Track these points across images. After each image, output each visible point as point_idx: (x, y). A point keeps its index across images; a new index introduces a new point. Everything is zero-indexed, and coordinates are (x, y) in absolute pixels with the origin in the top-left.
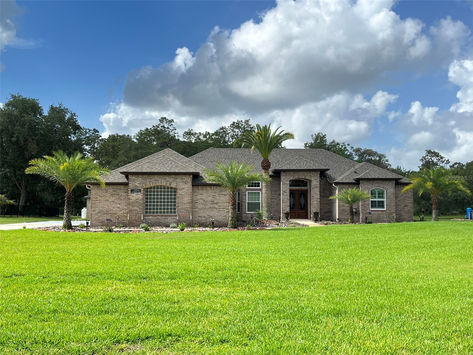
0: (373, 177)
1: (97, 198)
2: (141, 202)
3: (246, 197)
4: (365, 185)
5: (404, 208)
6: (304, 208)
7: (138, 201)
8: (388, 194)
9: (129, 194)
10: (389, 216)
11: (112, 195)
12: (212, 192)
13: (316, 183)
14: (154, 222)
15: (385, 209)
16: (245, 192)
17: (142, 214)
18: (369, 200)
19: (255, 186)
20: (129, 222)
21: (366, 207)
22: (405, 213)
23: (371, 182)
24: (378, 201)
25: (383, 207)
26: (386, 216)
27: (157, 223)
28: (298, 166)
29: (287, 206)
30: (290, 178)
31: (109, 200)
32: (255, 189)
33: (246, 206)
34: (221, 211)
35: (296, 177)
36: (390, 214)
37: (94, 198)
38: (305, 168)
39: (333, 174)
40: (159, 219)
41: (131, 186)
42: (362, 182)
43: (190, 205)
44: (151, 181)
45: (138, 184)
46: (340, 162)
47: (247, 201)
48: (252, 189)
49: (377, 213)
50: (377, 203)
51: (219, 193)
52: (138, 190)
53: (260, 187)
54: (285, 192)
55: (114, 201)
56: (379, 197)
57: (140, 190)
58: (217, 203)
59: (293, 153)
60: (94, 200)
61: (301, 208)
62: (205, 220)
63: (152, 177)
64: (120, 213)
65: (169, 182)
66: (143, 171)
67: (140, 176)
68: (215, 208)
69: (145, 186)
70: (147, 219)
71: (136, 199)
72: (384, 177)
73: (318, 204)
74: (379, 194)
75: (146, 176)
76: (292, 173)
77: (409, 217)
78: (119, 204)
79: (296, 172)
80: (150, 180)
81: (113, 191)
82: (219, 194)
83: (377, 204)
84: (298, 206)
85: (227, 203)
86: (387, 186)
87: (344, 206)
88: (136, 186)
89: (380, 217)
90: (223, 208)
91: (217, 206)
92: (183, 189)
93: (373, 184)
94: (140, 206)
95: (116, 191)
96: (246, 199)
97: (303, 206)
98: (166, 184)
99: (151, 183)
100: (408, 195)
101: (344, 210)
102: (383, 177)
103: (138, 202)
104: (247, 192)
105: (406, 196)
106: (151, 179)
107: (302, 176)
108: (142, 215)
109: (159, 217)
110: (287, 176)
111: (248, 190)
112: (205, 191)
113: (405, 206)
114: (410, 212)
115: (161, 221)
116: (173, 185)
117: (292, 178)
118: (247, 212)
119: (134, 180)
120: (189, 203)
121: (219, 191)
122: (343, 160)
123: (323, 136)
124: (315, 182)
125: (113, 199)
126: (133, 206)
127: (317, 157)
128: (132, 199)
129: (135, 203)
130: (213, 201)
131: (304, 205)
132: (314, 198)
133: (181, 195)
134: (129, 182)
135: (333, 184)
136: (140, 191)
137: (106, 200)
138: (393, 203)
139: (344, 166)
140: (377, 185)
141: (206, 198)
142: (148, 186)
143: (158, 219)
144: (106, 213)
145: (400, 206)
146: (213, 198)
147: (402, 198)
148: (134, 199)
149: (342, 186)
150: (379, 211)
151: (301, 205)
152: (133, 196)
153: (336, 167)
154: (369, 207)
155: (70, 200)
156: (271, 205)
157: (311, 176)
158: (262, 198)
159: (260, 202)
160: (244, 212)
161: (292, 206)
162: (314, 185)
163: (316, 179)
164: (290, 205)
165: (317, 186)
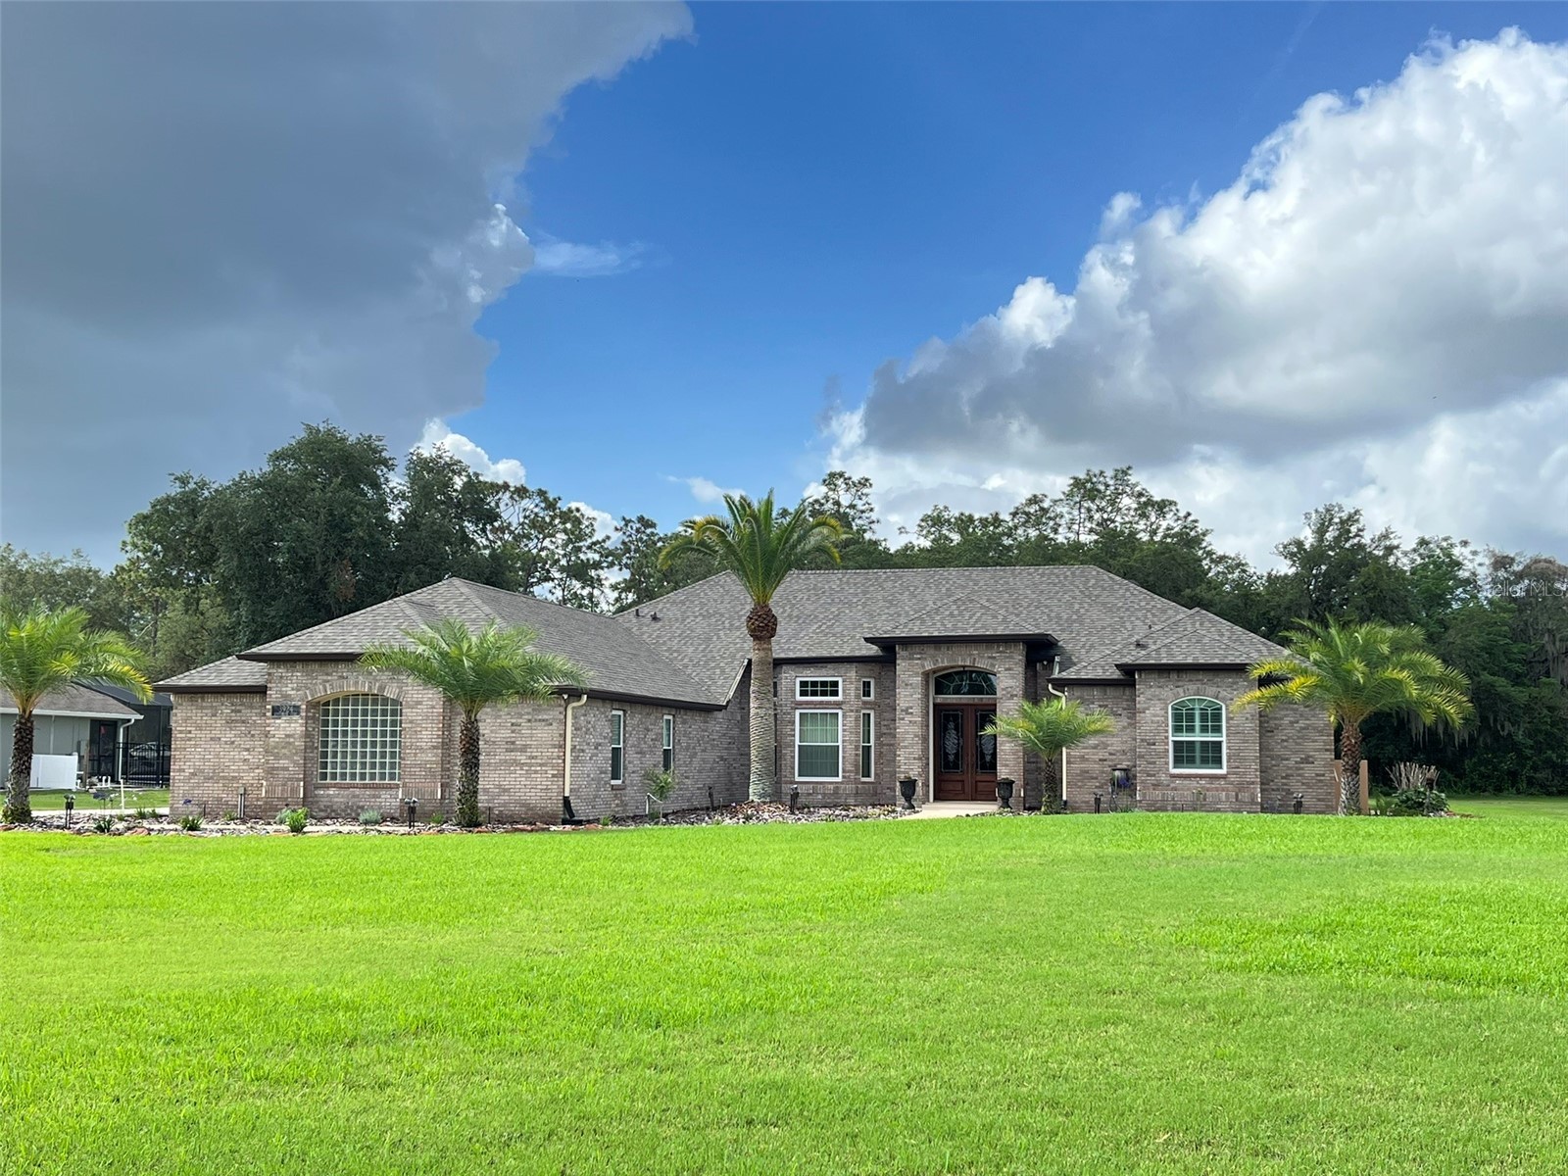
0: (1179, 659)
1: (190, 732)
2: (300, 743)
3: (794, 730)
4: (1151, 687)
5: (1302, 769)
6: (992, 766)
7: (292, 740)
8: (1232, 719)
9: (267, 721)
10: (1237, 795)
11: (230, 722)
12: (509, 714)
13: (1011, 683)
14: (343, 807)
15: (1223, 771)
16: (789, 714)
17: (299, 780)
18: (1167, 738)
19: (824, 694)
20: (266, 803)
21: (1154, 763)
22: (1303, 784)
23: (1174, 676)
24: (1202, 742)
25: (1218, 762)
26: (1227, 796)
27: (351, 810)
28: (949, 626)
29: (915, 759)
30: (923, 666)
31: (220, 739)
32: (821, 703)
33: (793, 757)
34: (536, 772)
35: (945, 660)
36: (1241, 787)
37: (181, 732)
38: (970, 632)
39: (1083, 651)
40: (358, 796)
41: (273, 695)
42: (1140, 676)
43: (436, 755)
44: (328, 681)
45: (293, 689)
46: (1127, 610)
47: (797, 743)
48: (811, 703)
49: (1194, 783)
50: (1198, 747)
51: (530, 717)
52: (292, 710)
53: (839, 698)
54: (908, 713)
55: (233, 743)
56: (1204, 729)
57: (299, 707)
58: (523, 749)
59: (982, 583)
60: (182, 739)
61: (984, 766)
62: (488, 801)
63: (330, 668)
64: (248, 778)
65: (377, 685)
66: (302, 651)
67: (299, 666)
68: (516, 762)
69: (312, 695)
70: (322, 796)
71: (287, 736)
72: (1216, 661)
73: (1018, 751)
74: (1204, 718)
75: (316, 666)
76: (930, 650)
77: (1319, 800)
78: (248, 750)
79: (944, 648)
80: (325, 678)
81: (232, 711)
82: (529, 721)
83: (1198, 754)
84: (974, 759)
85: (554, 746)
86: (1229, 690)
87: (1087, 760)
88: (286, 696)
89: (1205, 800)
90: (541, 765)
91: (523, 759)
92: (419, 703)
93: (1180, 684)
94: (295, 758)
95: (240, 711)
96: (794, 736)
97: (988, 759)
98: (370, 688)
99: (328, 685)
100: (1313, 721)
101: (1087, 772)
102: (1213, 658)
103: (289, 743)
104: (798, 712)
105: (1309, 725)
106: (327, 674)
107: (964, 660)
108: (302, 784)
109: (357, 791)
110: (913, 659)
111: (800, 705)
112: (489, 710)
113: (1307, 760)
114: (1320, 781)
115: (361, 804)
116: (391, 692)
117: (929, 666)
118: (798, 779)
119: (281, 677)
120: (434, 747)
121: (530, 710)
122: (1143, 604)
123: (1350, 517)
124: (1008, 676)
125: (230, 735)
126: (277, 757)
127: (1057, 593)
128: (274, 736)
129: (283, 748)
130: (513, 743)
133: (411, 722)
134: (269, 685)
135: (1050, 686)
136: (296, 710)
137: (212, 739)
138: (1253, 751)
139: (1138, 622)
140: (1192, 687)
141: (492, 732)
142: (320, 693)
143: (354, 796)
144: (212, 778)
145: (1287, 759)
146: (513, 732)
147: (1290, 732)
148: (280, 734)
149: (1077, 692)
150: (1201, 777)
151: (983, 755)
152: (279, 727)
153: (1104, 628)
154: (1167, 763)
155: (22, 737)
156: (879, 755)
157: (995, 657)
158: (844, 730)
159: (840, 743)
160: (786, 776)
161: (951, 758)
162: (1003, 689)
163: (1009, 669)
164: (946, 755)
165: (1015, 693)
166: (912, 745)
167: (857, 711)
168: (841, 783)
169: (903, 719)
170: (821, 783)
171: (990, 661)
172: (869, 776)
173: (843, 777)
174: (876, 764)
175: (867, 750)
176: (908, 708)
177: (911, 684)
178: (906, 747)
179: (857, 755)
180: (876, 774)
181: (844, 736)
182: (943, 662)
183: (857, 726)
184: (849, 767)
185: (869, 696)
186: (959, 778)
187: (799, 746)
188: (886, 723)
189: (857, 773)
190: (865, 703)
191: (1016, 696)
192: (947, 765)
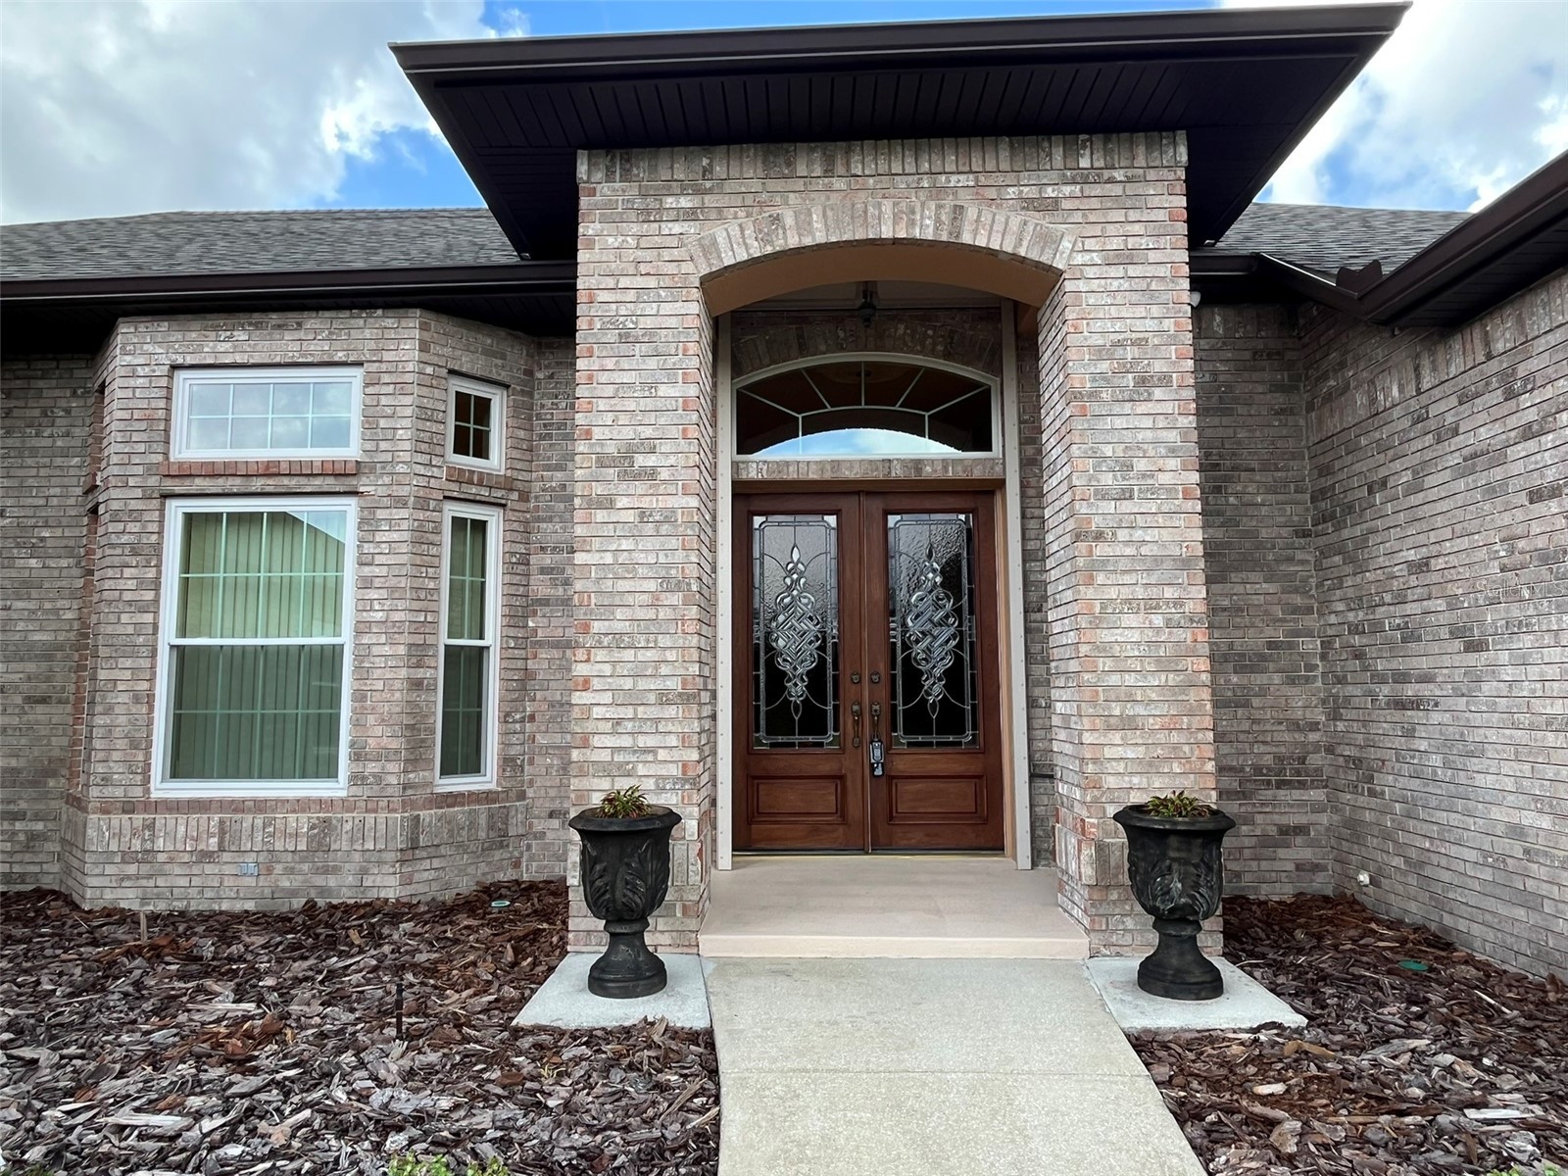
3: (156, 585)
6: (951, 719)
13: (1137, 324)
16: (135, 516)
29: (664, 698)
30: (709, 248)
32: (273, 469)
33: (148, 697)
35: (819, 216)
47: (168, 635)
53: (352, 449)
54: (630, 474)
61: (917, 721)
84: (883, 692)
96: (153, 606)
97: (935, 690)
104: (176, 510)
110: (661, 215)
111: (185, 483)
117: (736, 246)
118: (163, 788)
131: (953, 677)
132: (1102, 565)
151: (913, 677)
156: (522, 684)
157: (1054, 205)
158: (365, 584)
159: (346, 638)
160: (106, 781)
161: (797, 690)
162: (1100, 353)
163: (1125, 258)
164: (777, 679)
165: (1159, 367)
166: (651, 629)
167: (422, 504)
168: (347, 805)
169: (607, 503)
170: (260, 806)
171: (1034, 218)
172: (474, 766)
173: (356, 779)
174: (505, 718)
175: (465, 667)
176: (628, 454)
177: (650, 332)
178: (618, 641)
179: (416, 685)
180: (507, 762)
181: (363, 605)
182: (803, 226)
183: (424, 564)
184: (382, 737)
185: (482, 451)
186: (827, 767)
187: (180, 652)
188: (547, 560)
189: (415, 758)
190: (459, 477)
191: (1165, 380)
192: (780, 720)
